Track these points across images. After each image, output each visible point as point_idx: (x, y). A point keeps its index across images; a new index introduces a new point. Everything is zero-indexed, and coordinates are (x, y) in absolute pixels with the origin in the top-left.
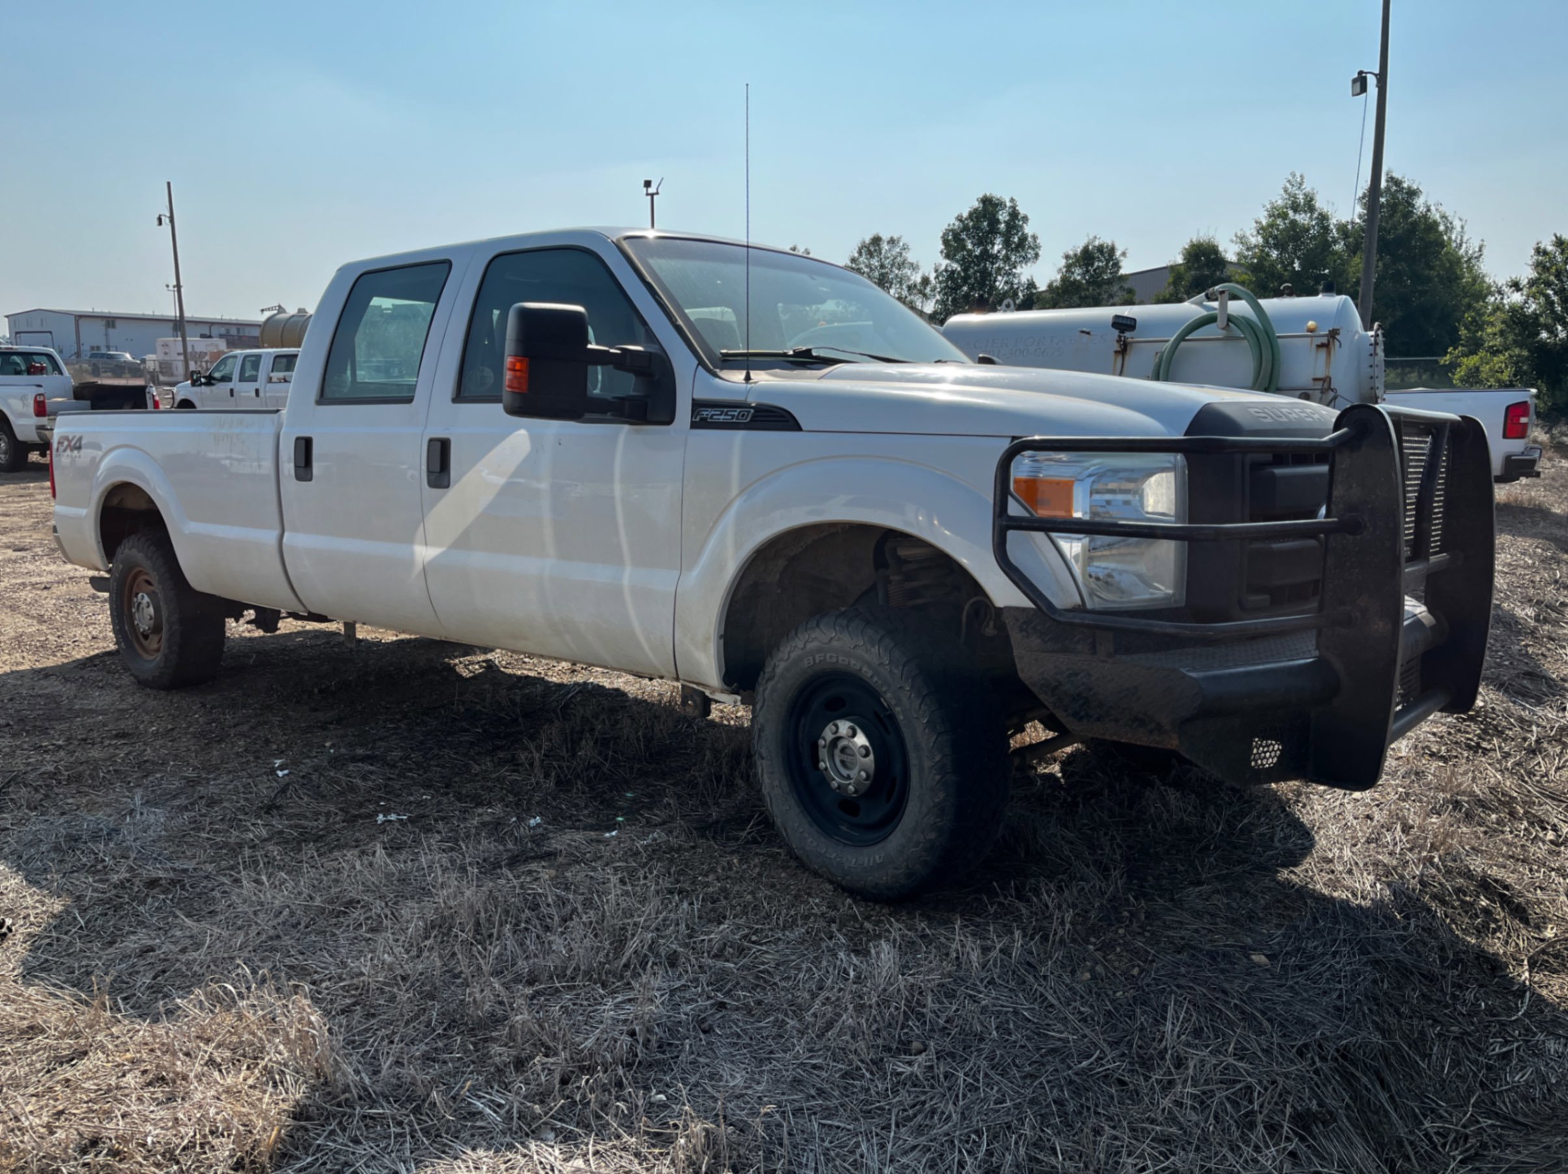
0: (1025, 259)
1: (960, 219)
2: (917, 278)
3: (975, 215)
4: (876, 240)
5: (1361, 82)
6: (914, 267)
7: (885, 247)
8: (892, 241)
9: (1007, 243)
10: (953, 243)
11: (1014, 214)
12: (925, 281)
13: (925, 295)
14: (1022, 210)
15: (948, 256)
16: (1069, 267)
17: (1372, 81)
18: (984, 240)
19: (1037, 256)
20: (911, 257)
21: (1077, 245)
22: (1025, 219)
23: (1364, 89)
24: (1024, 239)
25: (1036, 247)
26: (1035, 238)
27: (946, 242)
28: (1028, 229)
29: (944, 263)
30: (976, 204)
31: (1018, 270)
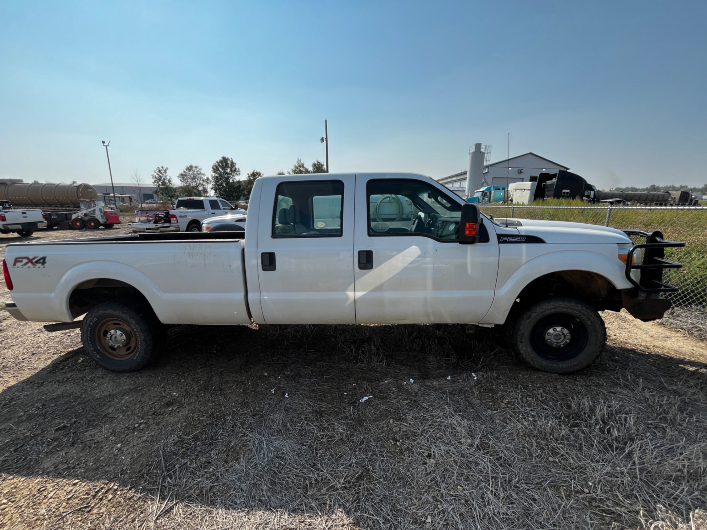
0: (236, 174)
1: (217, 162)
2: (205, 178)
3: (221, 162)
4: (191, 167)
5: (322, 140)
6: (204, 175)
7: (194, 169)
8: (196, 167)
9: (231, 170)
10: (215, 169)
11: (232, 163)
12: (208, 179)
13: (208, 183)
14: (234, 161)
15: (215, 172)
16: (249, 177)
17: (325, 140)
18: (224, 168)
19: (240, 174)
20: (202, 172)
21: (250, 172)
22: (235, 164)
23: (323, 141)
24: (236, 169)
25: (239, 171)
26: (239, 169)
27: (213, 168)
28: (237, 167)
29: (214, 174)
30: (221, 159)
31: (235, 177)
